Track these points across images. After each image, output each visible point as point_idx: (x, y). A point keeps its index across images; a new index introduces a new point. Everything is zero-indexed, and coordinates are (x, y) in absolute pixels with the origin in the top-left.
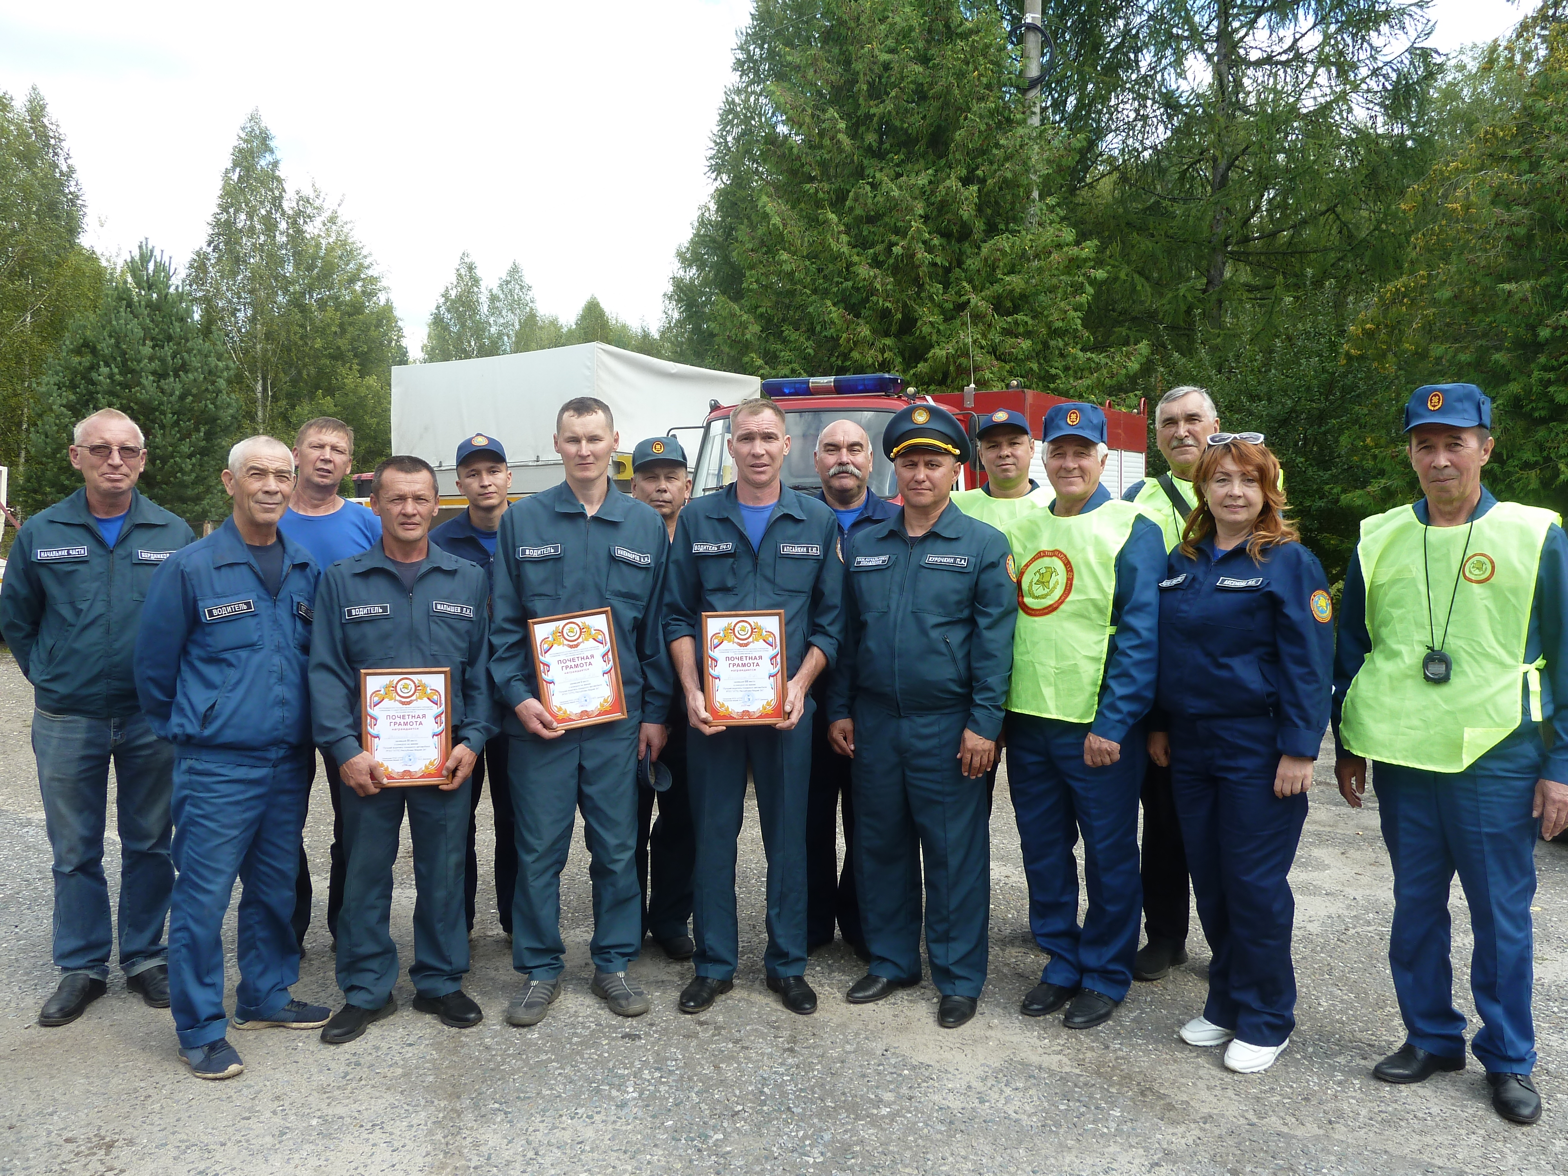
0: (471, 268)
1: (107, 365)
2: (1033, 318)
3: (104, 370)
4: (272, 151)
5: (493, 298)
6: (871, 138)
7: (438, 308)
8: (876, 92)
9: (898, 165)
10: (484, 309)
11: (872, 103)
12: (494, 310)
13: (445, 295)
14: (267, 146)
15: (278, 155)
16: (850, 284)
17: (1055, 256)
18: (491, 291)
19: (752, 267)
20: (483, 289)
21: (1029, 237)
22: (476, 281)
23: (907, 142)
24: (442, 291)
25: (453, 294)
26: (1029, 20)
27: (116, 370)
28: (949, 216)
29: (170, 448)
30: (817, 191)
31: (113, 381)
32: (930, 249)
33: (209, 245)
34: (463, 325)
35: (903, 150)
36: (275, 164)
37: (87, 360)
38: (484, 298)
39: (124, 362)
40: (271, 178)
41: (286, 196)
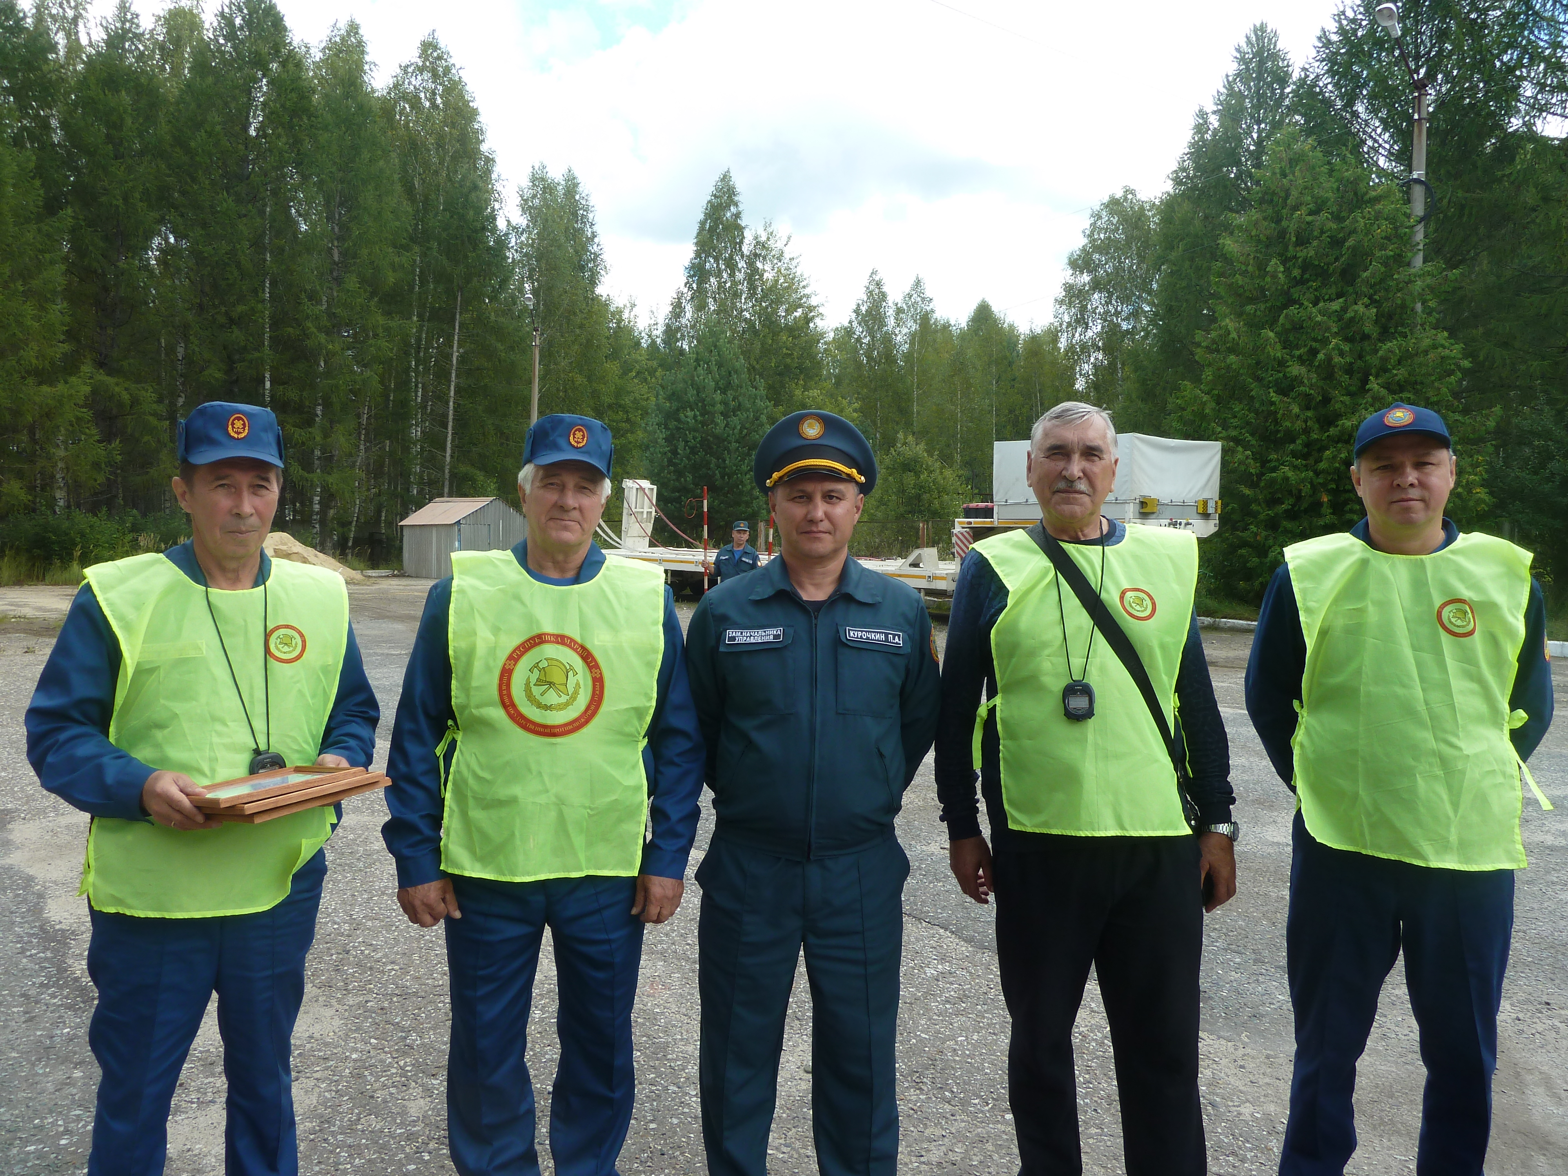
0: (878, 284)
1: (692, 410)
2: (1414, 394)
3: (690, 414)
4: (736, 205)
5: (899, 311)
6: (1296, 273)
7: (851, 322)
8: (1302, 241)
9: (1316, 290)
10: (891, 322)
11: (1298, 249)
12: (899, 322)
13: (857, 311)
14: (732, 201)
15: (741, 207)
16: (1281, 375)
17: (1431, 356)
18: (897, 304)
19: (1210, 365)
20: (890, 304)
21: (1413, 341)
22: (883, 296)
23: (1323, 274)
24: (855, 307)
25: (864, 309)
26: (1415, 177)
27: (698, 413)
28: (1354, 329)
29: (734, 468)
30: (1256, 311)
31: (696, 421)
32: (1342, 354)
33: (685, 286)
34: (873, 337)
35: (1320, 279)
36: (738, 215)
37: (675, 405)
38: (891, 312)
39: (704, 406)
40: (735, 229)
41: (746, 241)
